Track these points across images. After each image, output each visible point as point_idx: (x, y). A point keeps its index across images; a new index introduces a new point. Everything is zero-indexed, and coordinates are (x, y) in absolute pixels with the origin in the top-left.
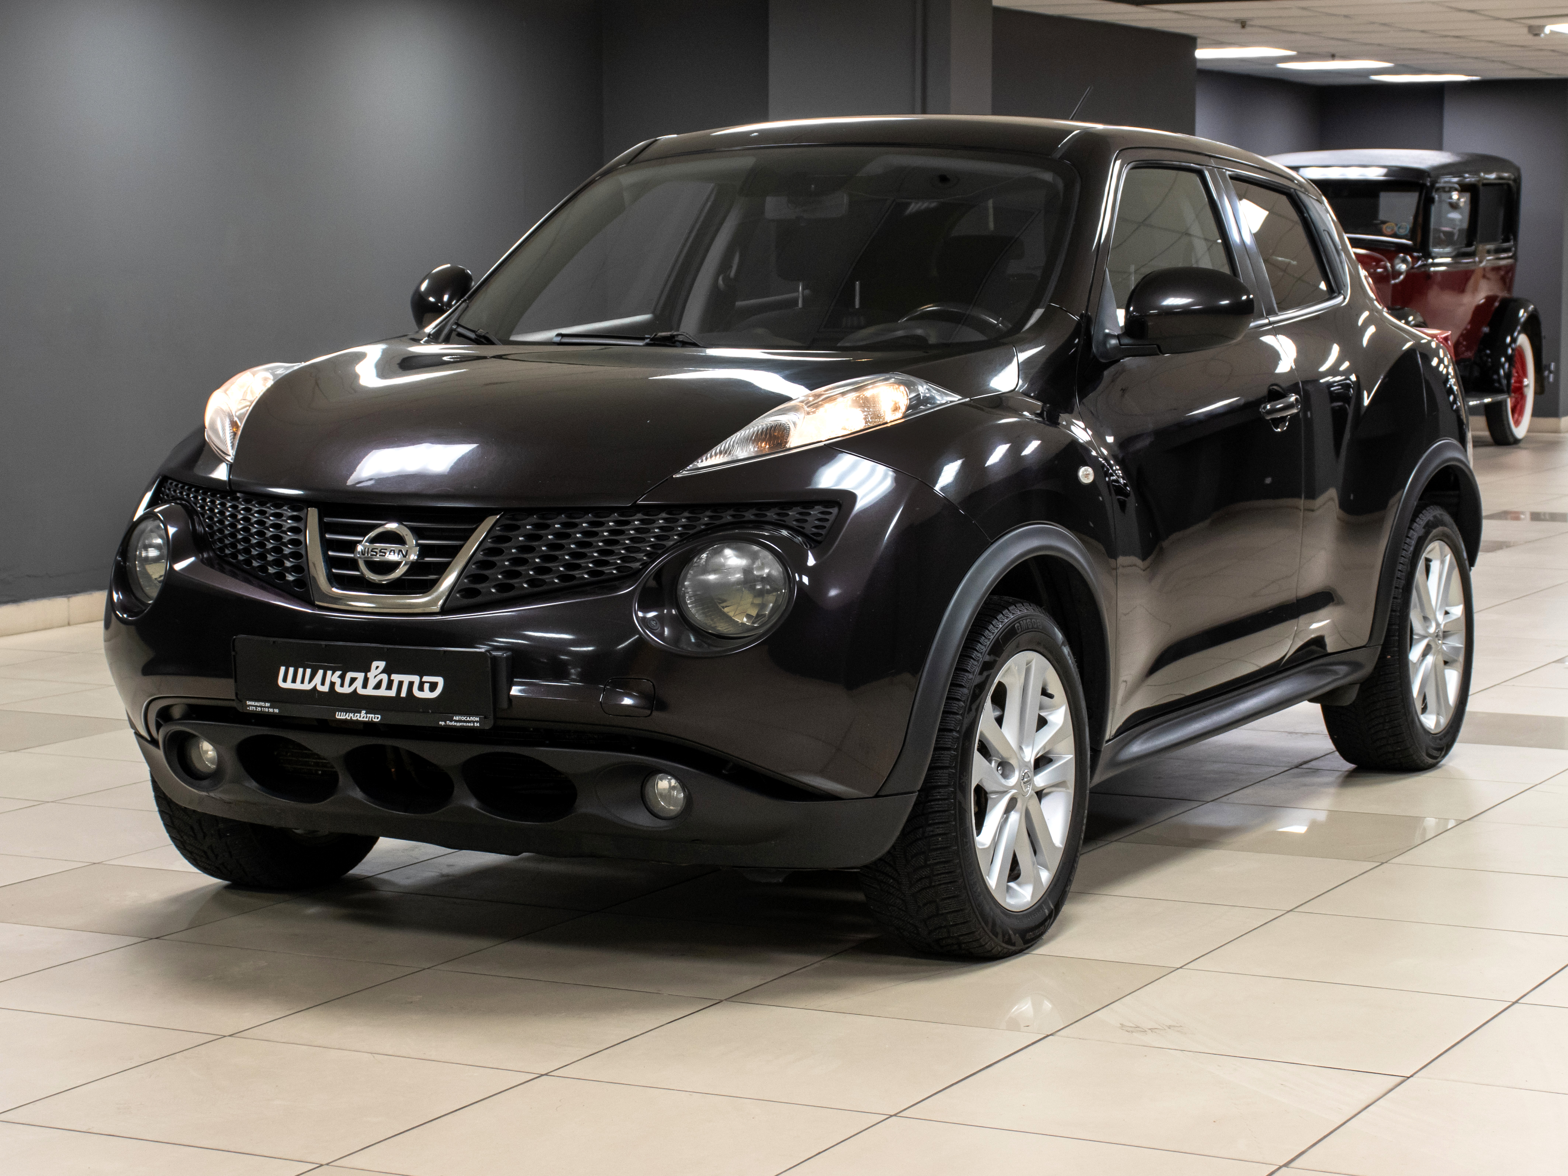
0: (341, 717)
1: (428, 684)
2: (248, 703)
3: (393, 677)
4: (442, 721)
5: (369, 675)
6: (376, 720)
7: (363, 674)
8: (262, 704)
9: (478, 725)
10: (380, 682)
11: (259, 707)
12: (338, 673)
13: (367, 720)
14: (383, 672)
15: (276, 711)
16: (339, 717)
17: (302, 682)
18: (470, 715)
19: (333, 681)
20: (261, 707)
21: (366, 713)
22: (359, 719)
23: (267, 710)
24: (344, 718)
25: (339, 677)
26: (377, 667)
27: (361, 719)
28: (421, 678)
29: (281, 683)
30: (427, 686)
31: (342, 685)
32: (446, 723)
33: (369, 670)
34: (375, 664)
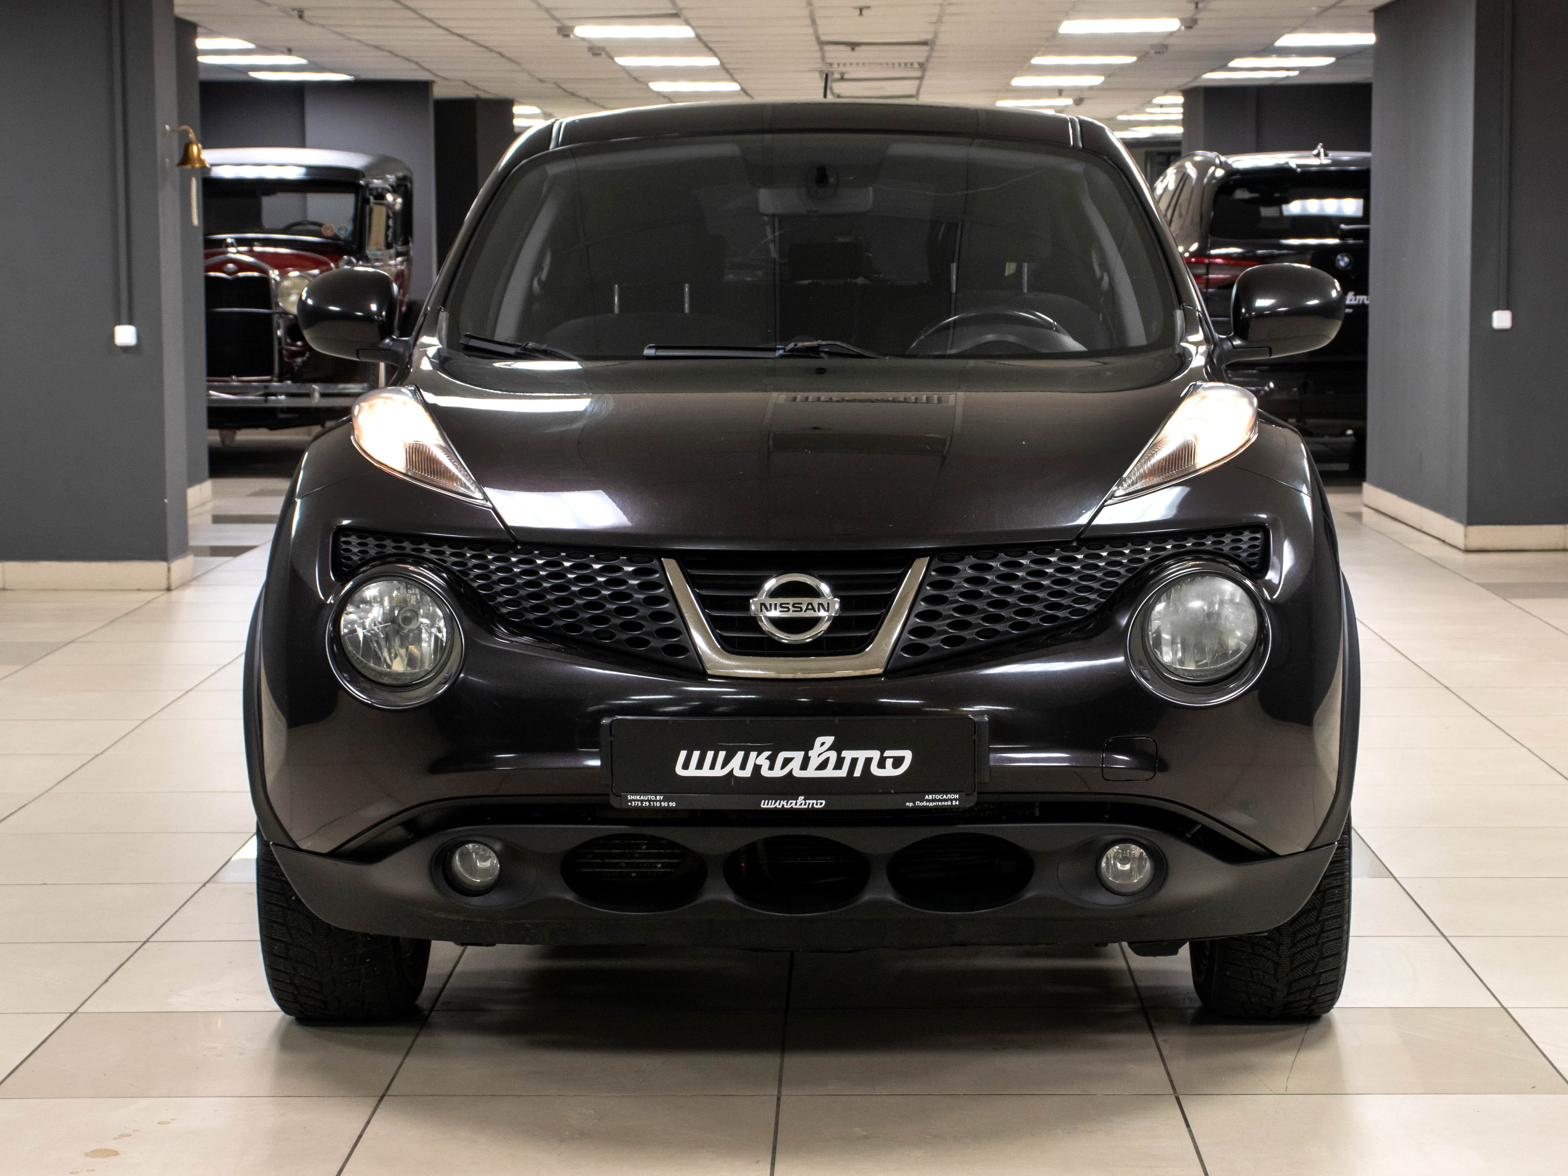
0: (769, 806)
1: (892, 760)
2: (629, 797)
3: (844, 753)
4: (909, 802)
5: (810, 753)
6: (819, 806)
7: (803, 753)
8: (652, 797)
9: (957, 803)
10: (826, 761)
11: (646, 801)
12: (767, 754)
13: (806, 807)
14: (829, 749)
15: (673, 804)
16: (765, 806)
17: (712, 767)
18: (947, 793)
19: (758, 763)
20: (650, 801)
21: (805, 799)
22: (794, 807)
23: (658, 804)
24: (773, 806)
25: (766, 759)
26: (823, 744)
27: (798, 806)
28: (882, 753)
29: (679, 770)
30: (889, 762)
31: (771, 768)
32: (914, 803)
33: (812, 748)
34: (819, 740)
